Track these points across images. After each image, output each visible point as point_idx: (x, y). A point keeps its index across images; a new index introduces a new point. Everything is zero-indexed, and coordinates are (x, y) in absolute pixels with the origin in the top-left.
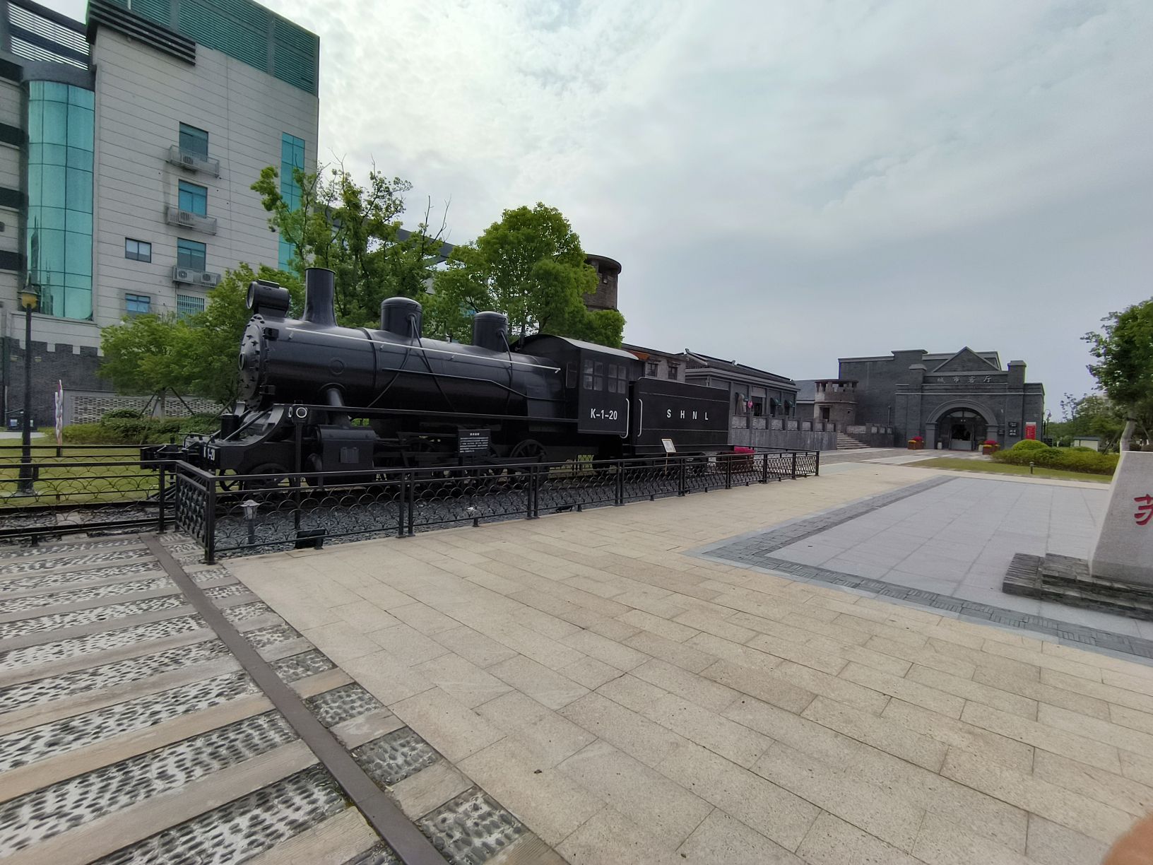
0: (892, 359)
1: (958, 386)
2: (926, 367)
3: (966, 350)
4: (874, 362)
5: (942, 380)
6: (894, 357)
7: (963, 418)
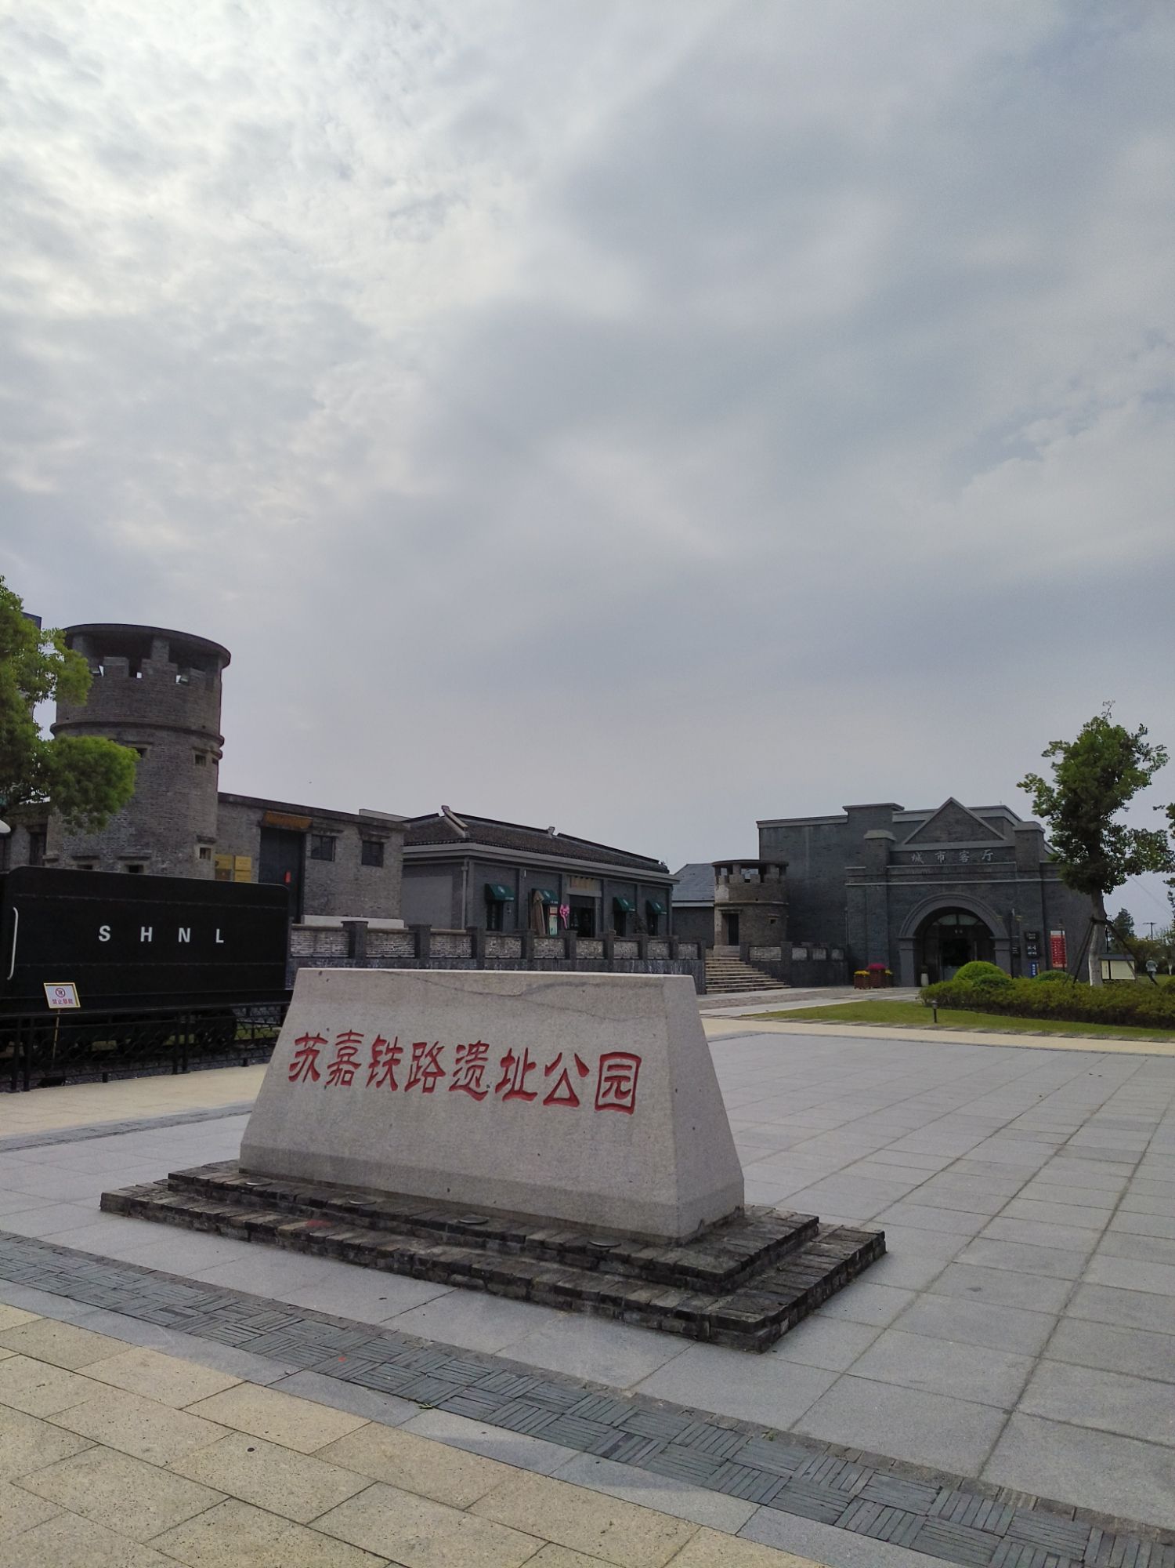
0: (845, 821)
1: (942, 867)
2: (895, 835)
3: (951, 804)
4: (816, 825)
5: (918, 858)
6: (848, 817)
7: (957, 926)
